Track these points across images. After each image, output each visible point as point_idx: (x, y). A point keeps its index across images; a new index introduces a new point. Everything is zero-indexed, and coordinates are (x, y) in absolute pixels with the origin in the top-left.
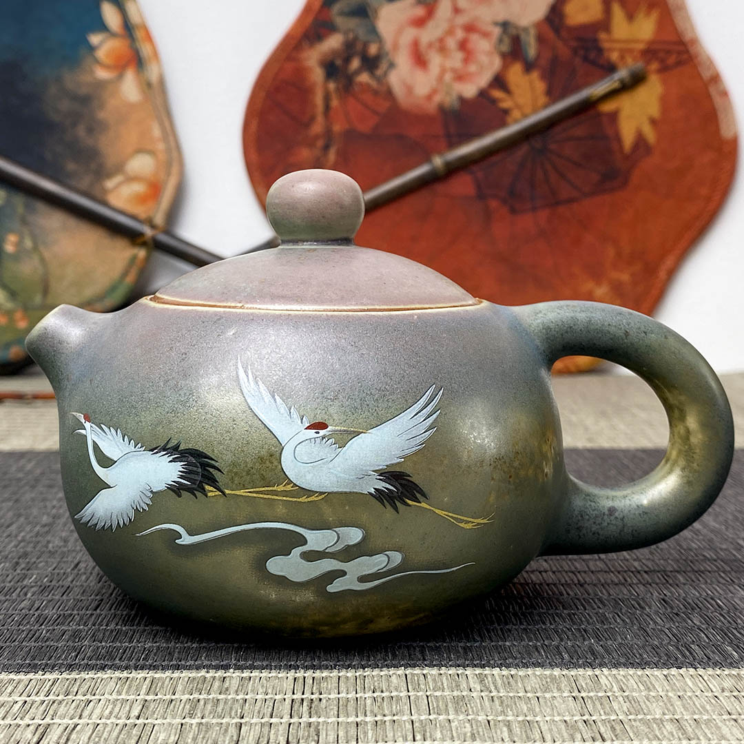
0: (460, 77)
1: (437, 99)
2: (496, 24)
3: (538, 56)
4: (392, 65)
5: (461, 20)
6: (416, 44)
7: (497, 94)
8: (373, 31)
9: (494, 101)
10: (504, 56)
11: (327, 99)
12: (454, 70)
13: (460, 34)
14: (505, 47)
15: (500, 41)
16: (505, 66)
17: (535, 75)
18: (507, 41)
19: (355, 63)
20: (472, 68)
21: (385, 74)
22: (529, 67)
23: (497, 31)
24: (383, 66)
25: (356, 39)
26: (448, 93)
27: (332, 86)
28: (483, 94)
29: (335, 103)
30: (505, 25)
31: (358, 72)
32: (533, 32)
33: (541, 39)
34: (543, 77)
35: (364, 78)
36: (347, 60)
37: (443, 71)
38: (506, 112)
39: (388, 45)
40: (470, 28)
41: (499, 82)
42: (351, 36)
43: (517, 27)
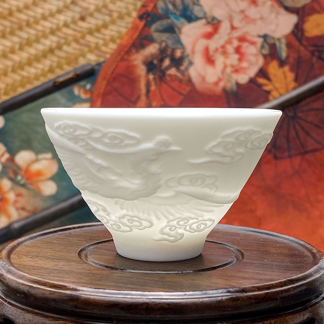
1: (222, 84)
2: (259, 36)
3: (288, 57)
4: (191, 63)
5: (236, 34)
6: (207, 50)
7: (261, 81)
8: (179, 41)
9: (260, 86)
10: (265, 56)
11: (148, 85)
12: (232, 66)
13: (236, 43)
14: (266, 51)
15: (262, 47)
16: (266, 64)
18: (267, 47)
19: (167, 62)
20: (245, 64)
21: (187, 69)
22: (282, 64)
23: (260, 41)
25: (167, 46)
26: (229, 81)
27: (151, 77)
28: (252, 81)
29: (153, 88)
30: (265, 37)
34: (292, 70)
36: (161, 60)
38: (268, 92)
39: (188, 51)
40: (242, 39)
41: (263, 73)
42: (164, 45)
43: (273, 38)
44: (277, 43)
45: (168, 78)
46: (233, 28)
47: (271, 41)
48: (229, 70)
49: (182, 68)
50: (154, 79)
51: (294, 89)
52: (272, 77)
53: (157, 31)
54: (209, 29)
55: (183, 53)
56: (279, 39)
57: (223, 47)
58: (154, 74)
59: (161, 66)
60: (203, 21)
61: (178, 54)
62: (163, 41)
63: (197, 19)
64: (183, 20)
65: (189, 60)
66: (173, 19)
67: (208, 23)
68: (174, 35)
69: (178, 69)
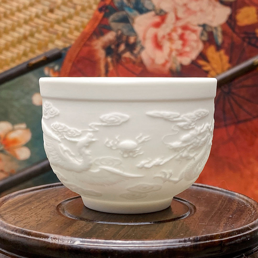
0: (181, 54)
2: (199, 25)
5: (180, 23)
17: (222, 52)
19: (122, 47)
24: (138, 48)
27: (109, 59)
30: (204, 26)
31: (124, 52)
32: (220, 29)
33: (224, 33)
35: (127, 55)
37: (171, 51)
44: (214, 31)
45: (123, 61)
46: (177, 19)
47: (209, 29)
48: (174, 54)
49: (135, 52)
50: (112, 61)
51: (229, 69)
52: (210, 59)
53: (115, 21)
54: (157, 19)
55: (136, 39)
56: (216, 28)
57: (169, 34)
58: (112, 57)
59: (117, 50)
60: (153, 13)
61: (132, 40)
62: (119, 30)
63: (148, 11)
64: (135, 12)
65: (141, 46)
66: (127, 11)
67: (157, 14)
68: (129, 24)
69: (132, 53)
